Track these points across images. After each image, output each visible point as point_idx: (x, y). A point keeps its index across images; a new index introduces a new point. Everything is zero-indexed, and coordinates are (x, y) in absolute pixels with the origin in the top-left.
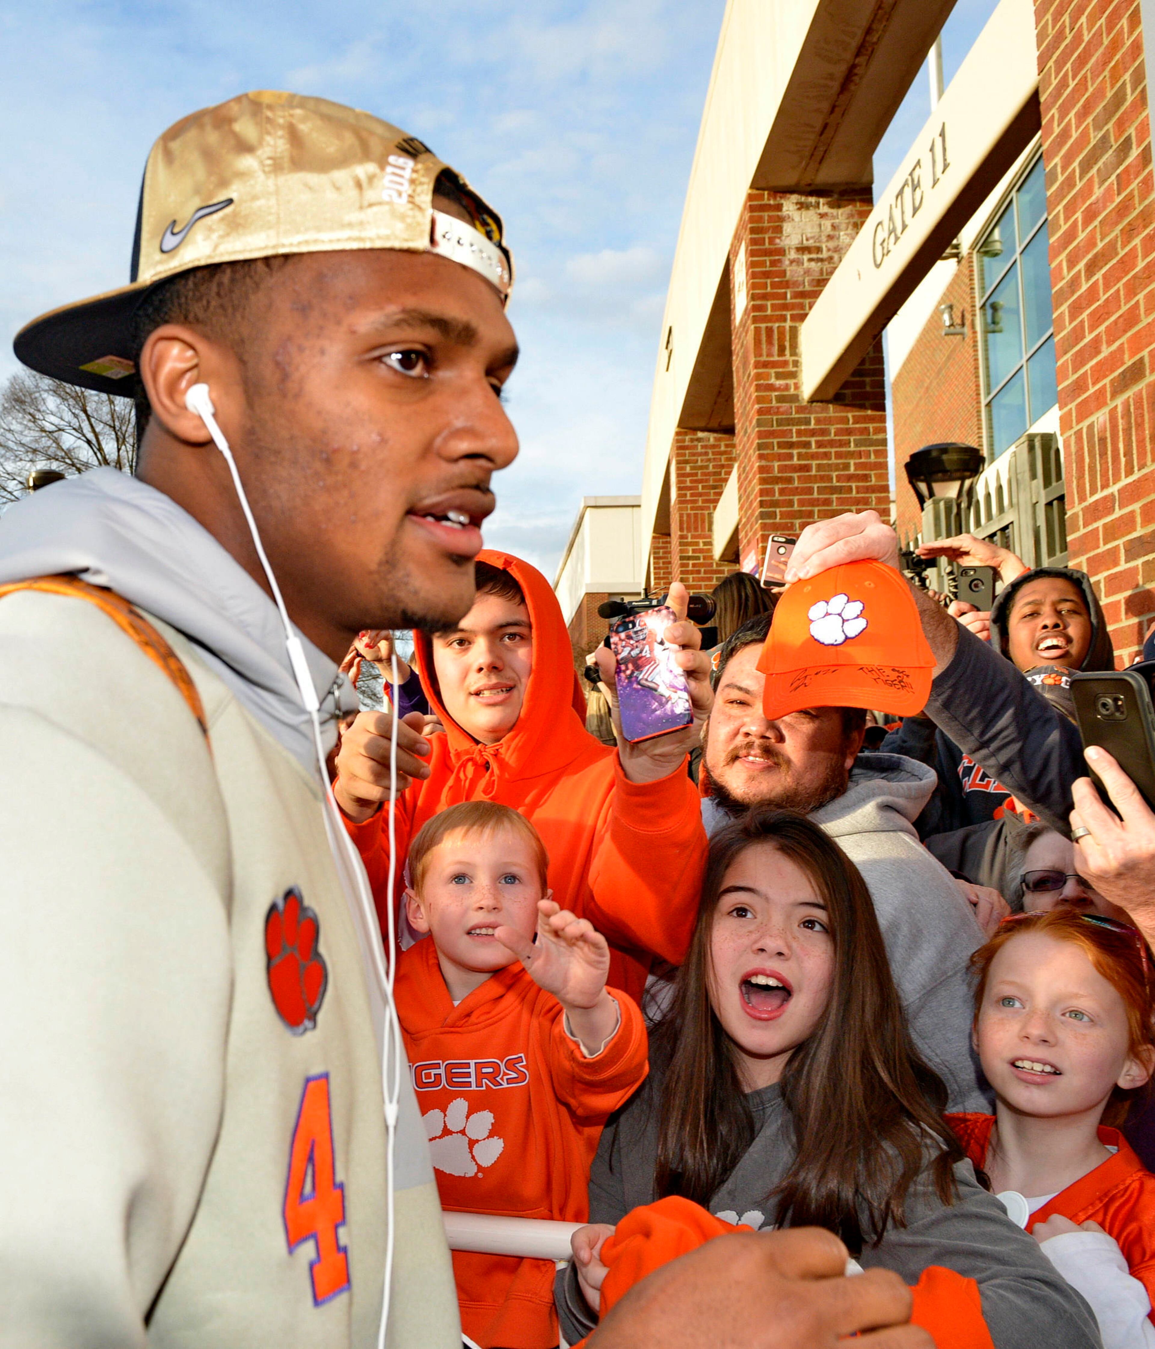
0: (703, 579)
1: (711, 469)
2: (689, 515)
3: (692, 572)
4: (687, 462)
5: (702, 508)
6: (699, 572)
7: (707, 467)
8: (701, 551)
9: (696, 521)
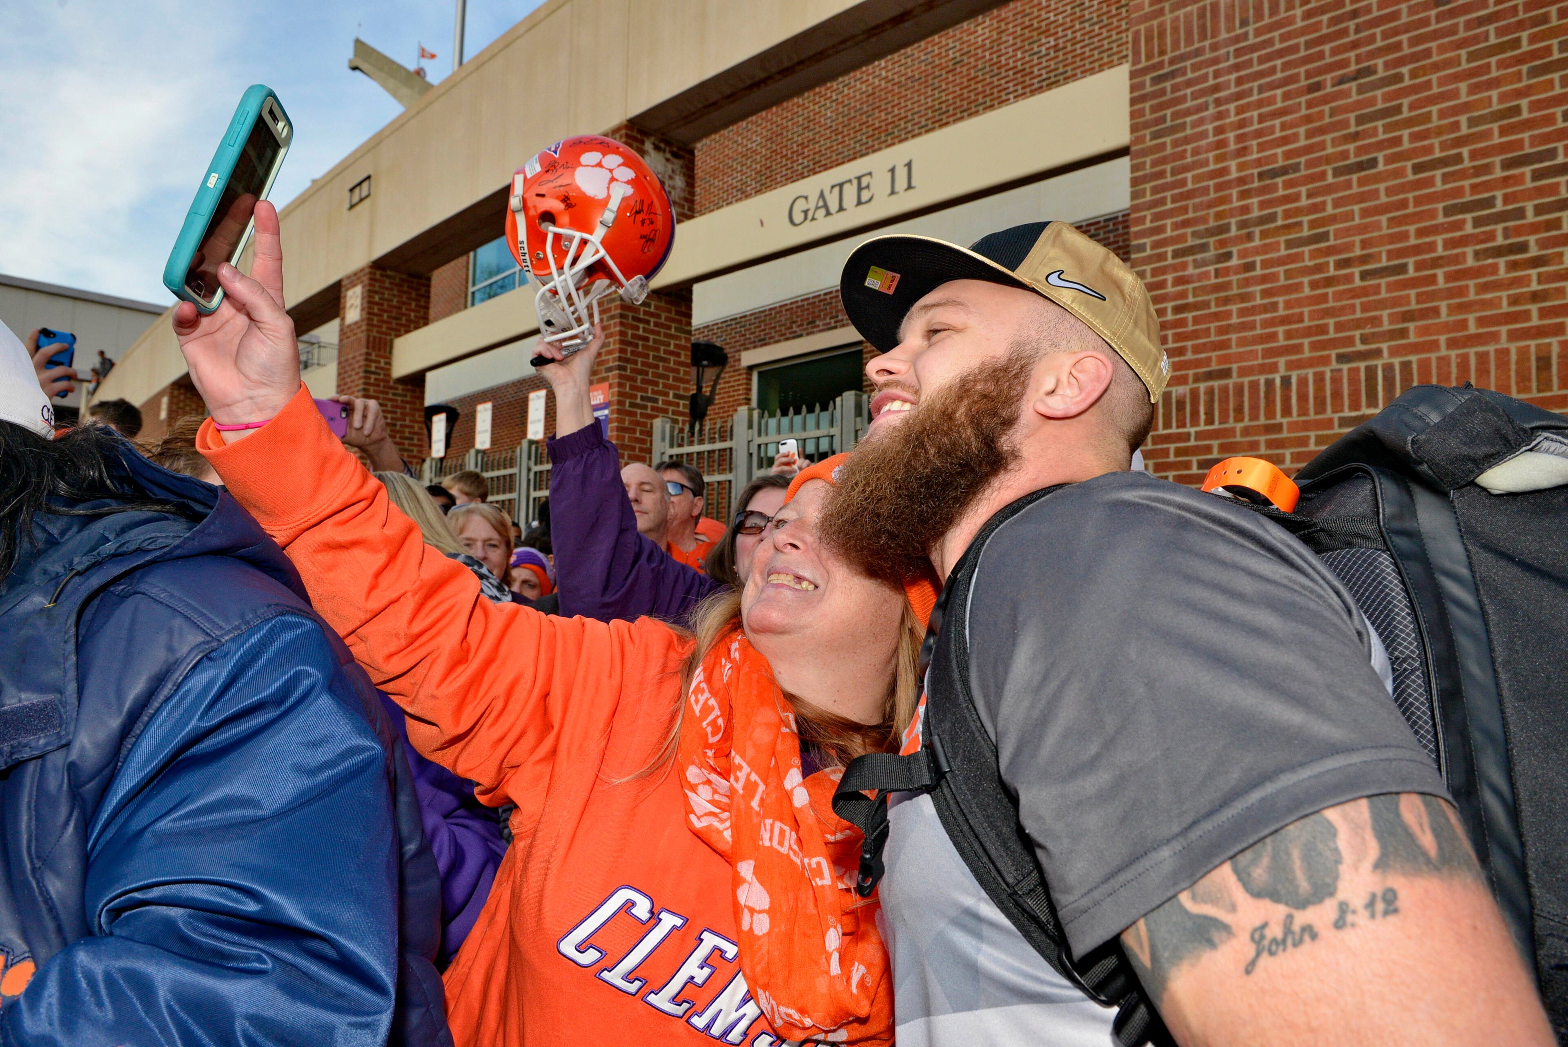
0: (381, 392)
1: (395, 303)
2: (374, 337)
3: (373, 385)
4: (376, 292)
5: (385, 334)
6: (378, 386)
7: (391, 301)
8: (382, 369)
9: (380, 343)
